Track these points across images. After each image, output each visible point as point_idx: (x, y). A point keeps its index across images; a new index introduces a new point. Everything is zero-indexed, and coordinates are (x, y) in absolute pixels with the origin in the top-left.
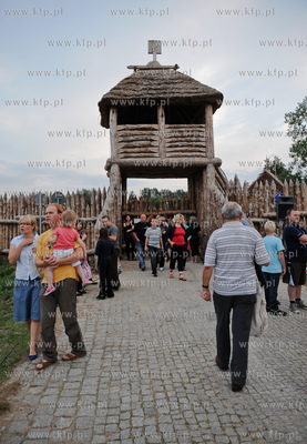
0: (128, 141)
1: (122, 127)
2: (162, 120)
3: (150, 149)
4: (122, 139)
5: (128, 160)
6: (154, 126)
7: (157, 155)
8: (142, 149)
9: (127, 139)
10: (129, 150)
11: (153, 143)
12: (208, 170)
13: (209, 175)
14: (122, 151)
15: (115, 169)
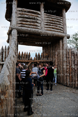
0: (24, 18)
1: (20, 9)
2: (42, 10)
3: (36, 24)
4: (20, 15)
5: (23, 28)
6: (39, 12)
7: (40, 28)
8: (32, 23)
9: (23, 16)
10: (24, 23)
11: (38, 21)
14: (20, 22)
15: (15, 32)
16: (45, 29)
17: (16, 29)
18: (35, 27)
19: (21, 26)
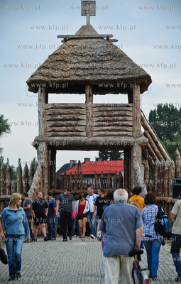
16: (95, 134)
17: (44, 142)
18: (75, 133)
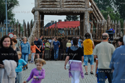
3: (55, 3)
7: (59, 6)
8: (51, 3)
12: (85, 15)
13: (86, 17)
15: (37, 13)
16: (65, 6)
17: (38, 11)
18: (54, 6)
19: (42, 7)
